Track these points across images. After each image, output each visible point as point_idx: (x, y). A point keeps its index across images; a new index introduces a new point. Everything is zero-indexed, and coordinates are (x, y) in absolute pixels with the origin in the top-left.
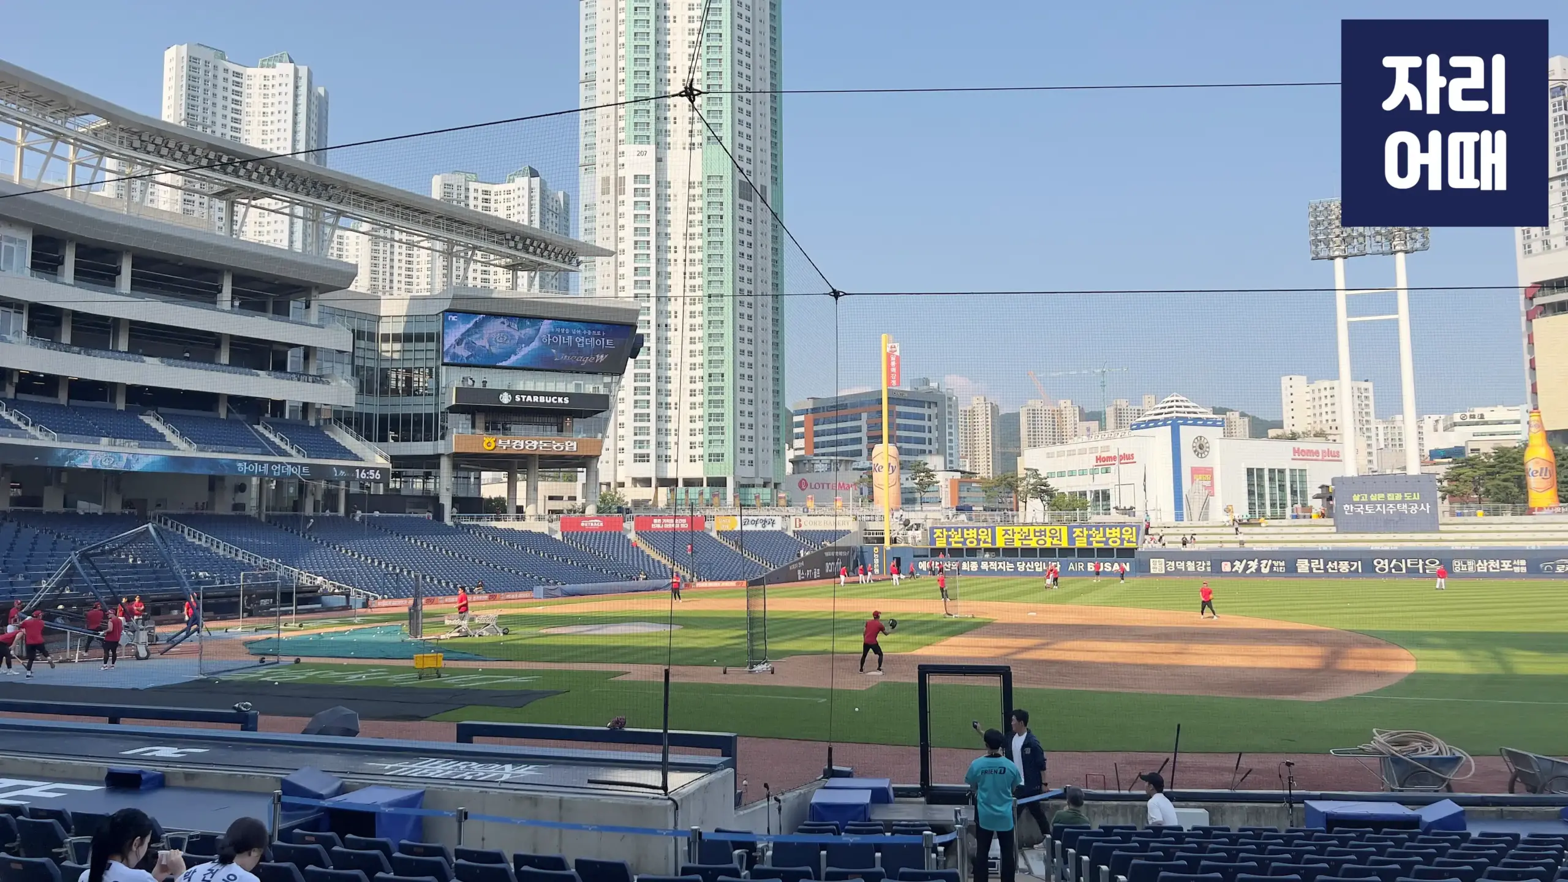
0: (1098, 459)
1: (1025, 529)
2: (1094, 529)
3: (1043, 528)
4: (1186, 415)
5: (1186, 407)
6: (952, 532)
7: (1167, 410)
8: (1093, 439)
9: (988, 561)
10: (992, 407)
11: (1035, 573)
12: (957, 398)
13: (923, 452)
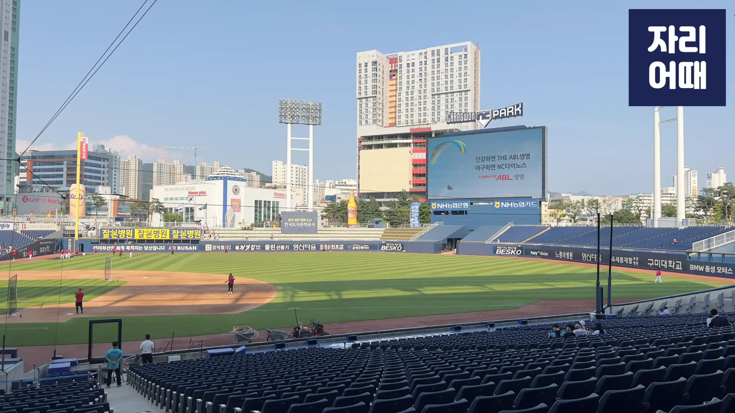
0: (190, 193)
1: (149, 230)
2: (182, 231)
3: (158, 230)
4: (230, 176)
5: (230, 172)
6: (112, 231)
7: (222, 173)
8: (188, 183)
9: (130, 245)
10: (139, 161)
11: (153, 251)
12: (120, 157)
13: (99, 184)
